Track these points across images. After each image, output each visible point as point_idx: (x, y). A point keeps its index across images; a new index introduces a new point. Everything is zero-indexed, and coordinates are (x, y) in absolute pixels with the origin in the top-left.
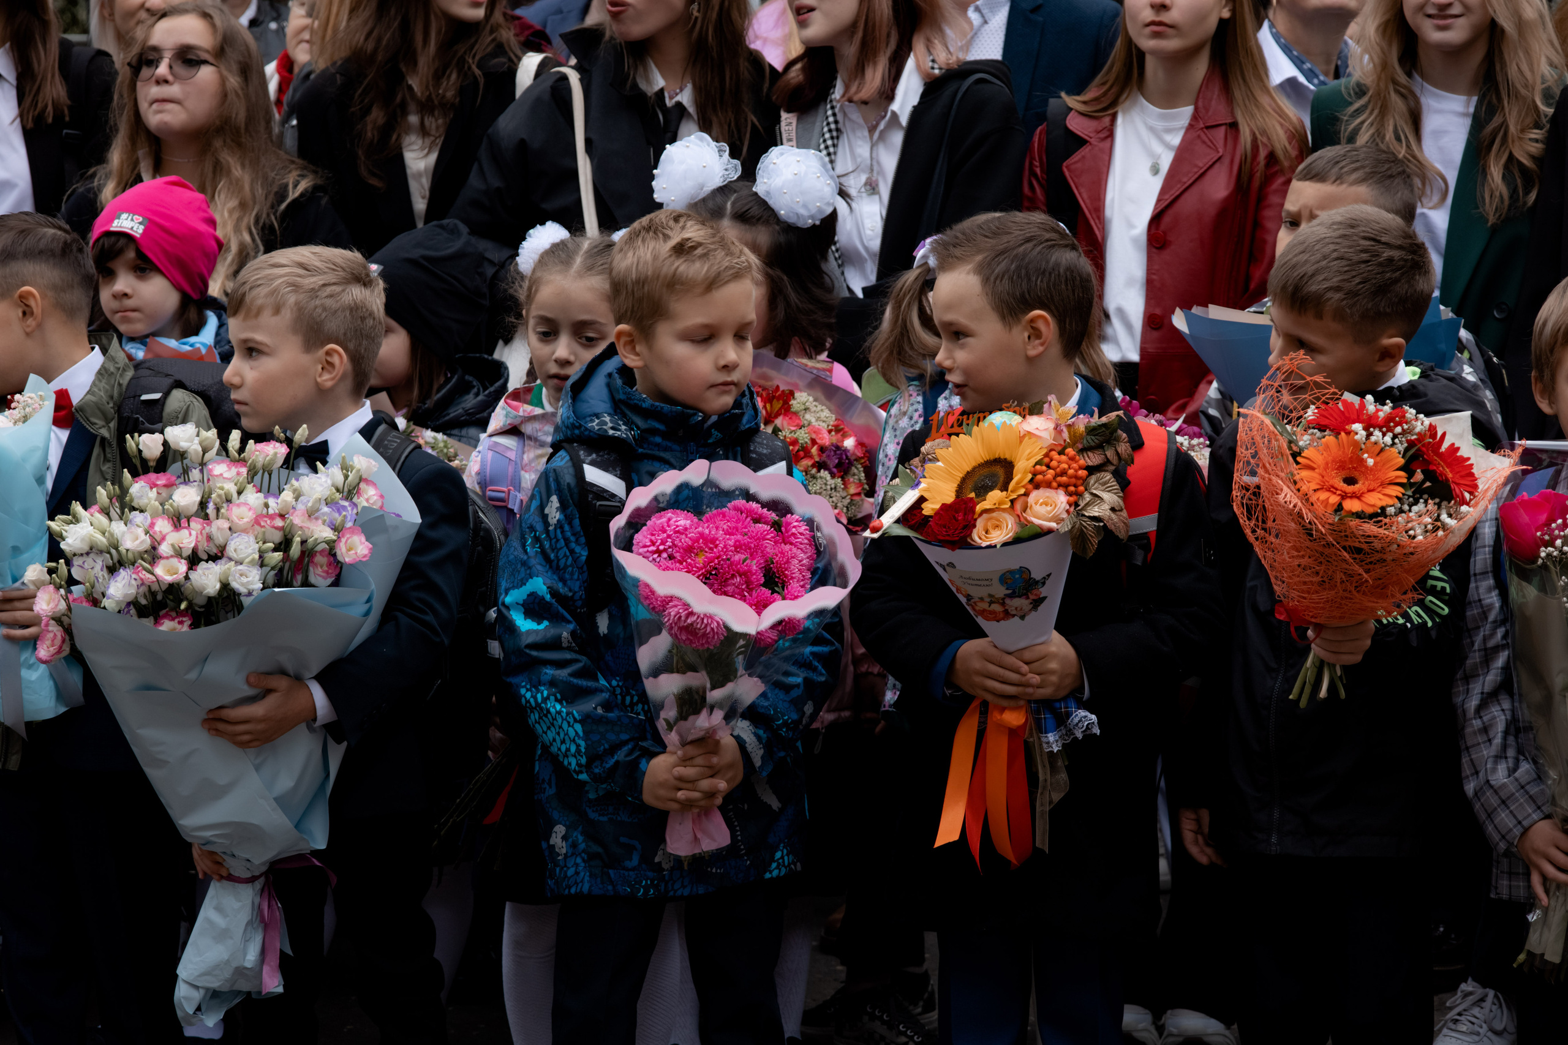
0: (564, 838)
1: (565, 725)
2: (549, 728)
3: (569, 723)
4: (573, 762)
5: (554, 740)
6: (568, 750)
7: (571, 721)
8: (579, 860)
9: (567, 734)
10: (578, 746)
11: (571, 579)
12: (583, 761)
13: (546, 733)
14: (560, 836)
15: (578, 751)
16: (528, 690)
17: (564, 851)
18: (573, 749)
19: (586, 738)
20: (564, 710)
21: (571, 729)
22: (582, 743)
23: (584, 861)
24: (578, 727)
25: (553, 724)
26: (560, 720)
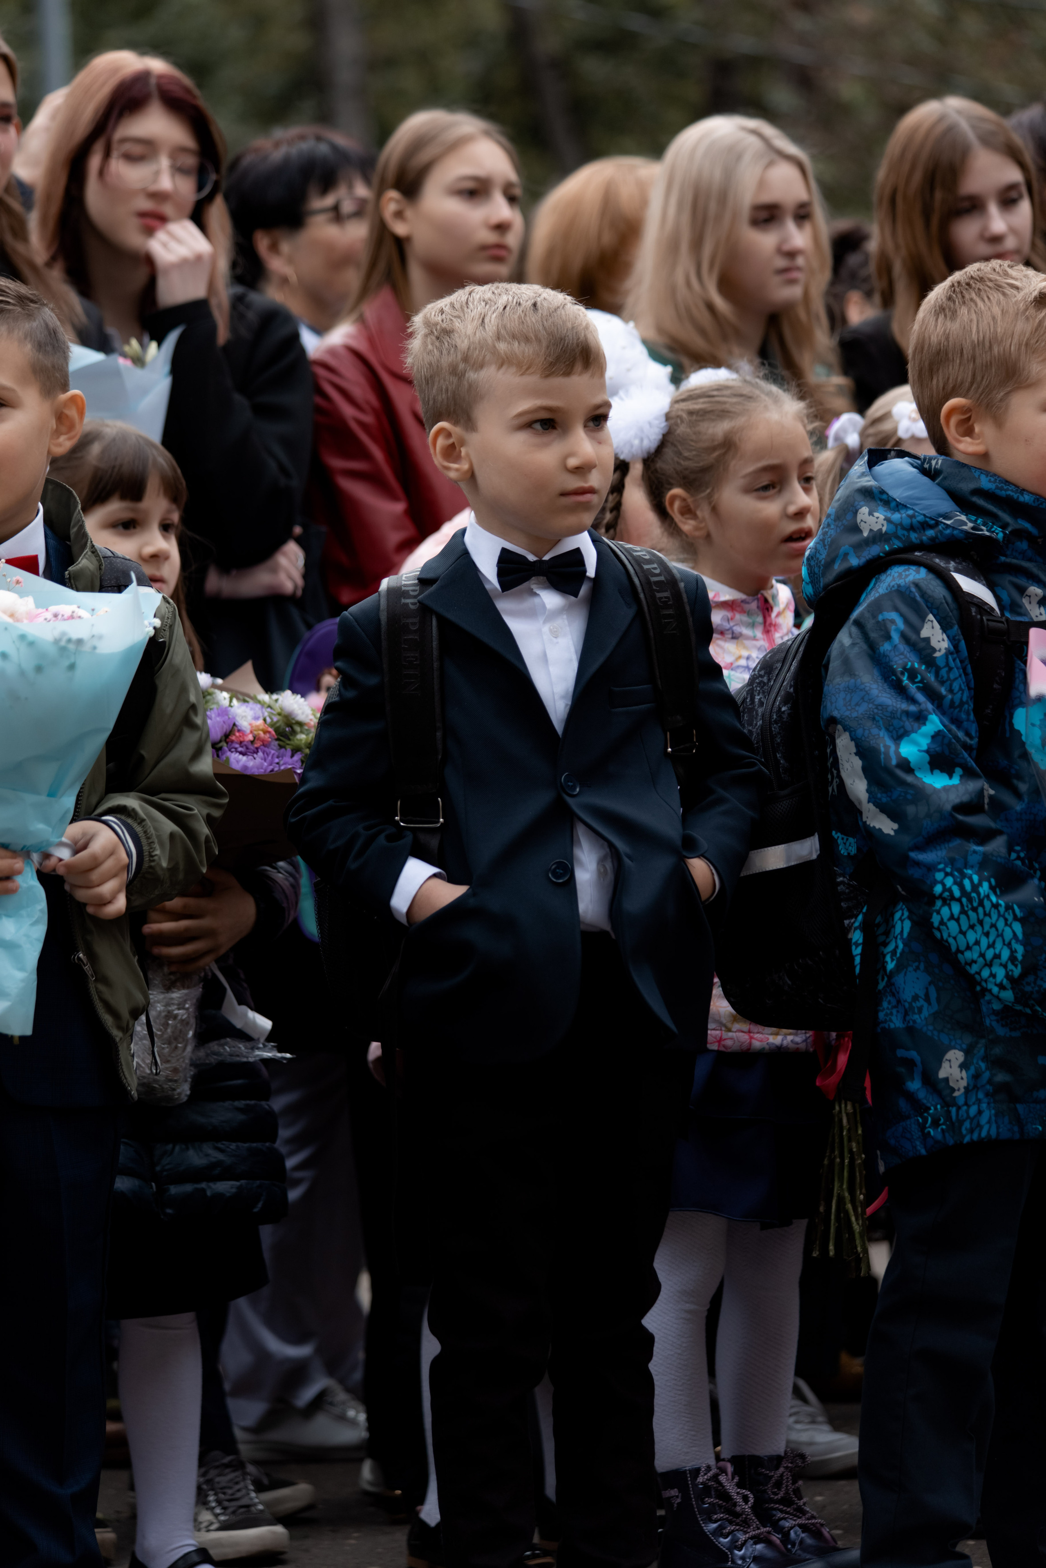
0: (963, 1066)
1: (1001, 924)
2: (972, 927)
3: (1006, 920)
4: (1000, 973)
5: (977, 943)
6: (997, 956)
7: (1010, 918)
8: (981, 1095)
9: (1001, 935)
10: (1013, 952)
11: (968, 720)
12: (1017, 972)
13: (964, 934)
14: (956, 1064)
15: (1013, 959)
16: (947, 874)
17: (964, 1083)
18: (1006, 954)
19: (1025, 943)
20: (1001, 902)
21: (1008, 929)
22: (1020, 950)
23: (987, 1095)
24: (1018, 927)
25: (981, 922)
26: (994, 916)
